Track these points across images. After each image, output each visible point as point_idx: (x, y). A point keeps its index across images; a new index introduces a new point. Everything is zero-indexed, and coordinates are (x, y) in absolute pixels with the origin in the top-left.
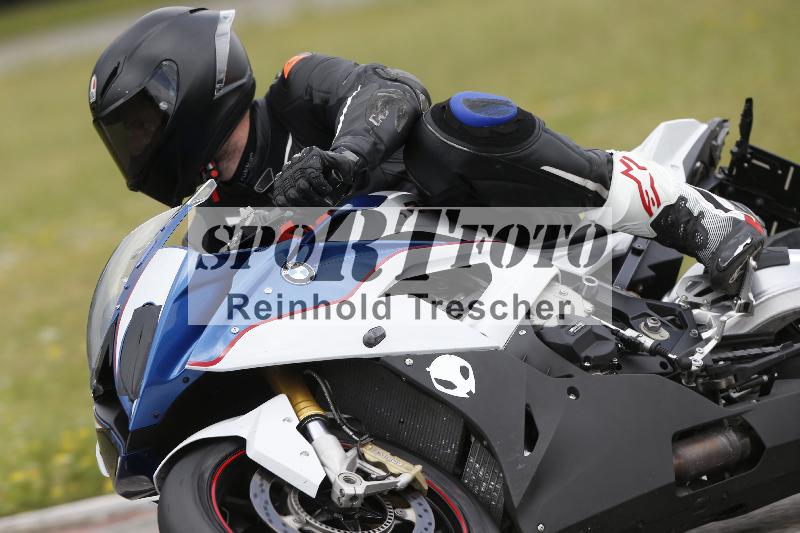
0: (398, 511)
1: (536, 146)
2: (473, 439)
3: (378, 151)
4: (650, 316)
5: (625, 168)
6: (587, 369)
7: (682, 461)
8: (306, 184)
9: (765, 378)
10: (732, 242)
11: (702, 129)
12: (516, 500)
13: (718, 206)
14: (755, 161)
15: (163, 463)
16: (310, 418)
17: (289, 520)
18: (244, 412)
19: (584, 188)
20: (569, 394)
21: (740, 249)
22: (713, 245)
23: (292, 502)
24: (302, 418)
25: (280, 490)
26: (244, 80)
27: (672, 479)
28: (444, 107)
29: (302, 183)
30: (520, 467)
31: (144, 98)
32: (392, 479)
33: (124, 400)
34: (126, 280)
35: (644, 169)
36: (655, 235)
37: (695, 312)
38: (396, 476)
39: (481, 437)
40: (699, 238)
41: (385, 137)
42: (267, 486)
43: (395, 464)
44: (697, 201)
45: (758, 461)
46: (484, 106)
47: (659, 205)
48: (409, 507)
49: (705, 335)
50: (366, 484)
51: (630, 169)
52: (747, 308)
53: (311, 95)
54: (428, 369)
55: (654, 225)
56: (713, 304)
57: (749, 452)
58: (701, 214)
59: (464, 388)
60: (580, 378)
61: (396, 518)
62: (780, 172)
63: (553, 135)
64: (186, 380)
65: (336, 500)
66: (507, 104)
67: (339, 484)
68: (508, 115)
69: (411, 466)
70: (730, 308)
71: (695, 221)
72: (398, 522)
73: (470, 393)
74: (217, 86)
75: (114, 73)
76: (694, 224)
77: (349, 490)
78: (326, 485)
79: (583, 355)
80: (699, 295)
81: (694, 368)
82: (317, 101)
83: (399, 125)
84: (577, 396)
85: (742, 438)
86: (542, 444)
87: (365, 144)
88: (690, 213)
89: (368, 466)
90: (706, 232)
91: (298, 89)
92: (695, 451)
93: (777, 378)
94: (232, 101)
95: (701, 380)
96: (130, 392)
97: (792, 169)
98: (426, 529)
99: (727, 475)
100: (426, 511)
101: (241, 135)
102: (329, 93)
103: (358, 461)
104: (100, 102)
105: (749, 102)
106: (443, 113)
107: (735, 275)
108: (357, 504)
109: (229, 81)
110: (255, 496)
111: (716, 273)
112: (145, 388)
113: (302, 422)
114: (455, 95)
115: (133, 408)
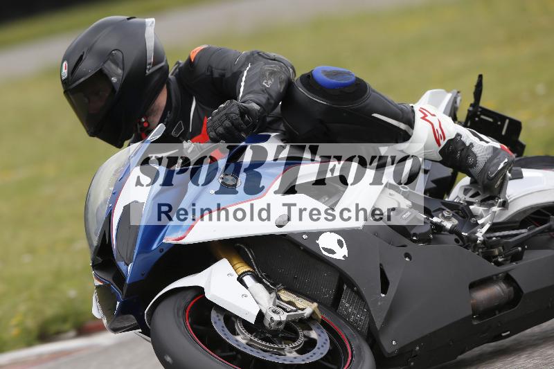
0: (306, 332)
1: (368, 101)
2: (345, 287)
3: (270, 104)
4: (444, 210)
5: (423, 115)
6: (414, 241)
7: (474, 301)
8: (230, 123)
9: (520, 249)
10: (495, 161)
11: (449, 96)
12: (378, 325)
13: (481, 139)
14: (482, 117)
15: (151, 303)
16: (245, 274)
17: (239, 338)
18: (200, 271)
19: (398, 128)
20: (406, 257)
21: (502, 165)
22: (481, 164)
23: (239, 327)
24: (240, 273)
25: (230, 319)
26: (163, 64)
27: (471, 313)
28: (309, 76)
29: (227, 123)
30: (379, 304)
31: (101, 75)
32: (300, 312)
33: (121, 265)
34: (112, 189)
35: (434, 115)
36: (441, 158)
37: (471, 207)
38: (303, 309)
39: (352, 285)
40: (471, 160)
41: (274, 94)
42: (222, 318)
43: (301, 303)
44: (468, 136)
45: (518, 302)
46: (335, 75)
47: (444, 138)
48: (311, 329)
49: (480, 222)
50: (286, 314)
51: (426, 115)
52: (504, 205)
53: (212, 72)
54: (317, 242)
55: (441, 152)
56: (482, 203)
57: (512, 296)
58: (471, 144)
59: (341, 253)
60: (411, 247)
61: (305, 336)
62: (499, 123)
63: (377, 93)
64: (161, 250)
65: (267, 325)
66: (349, 73)
67: (269, 315)
68: (350, 81)
69: (310, 304)
70: (493, 205)
71: (467, 149)
72: (306, 339)
73: (344, 256)
74: (148, 67)
75: (81, 59)
76: (467, 151)
77: (276, 318)
78: (261, 316)
79: (412, 232)
80: (472, 196)
81: (478, 242)
82: (216, 75)
83: (280, 88)
84: (410, 259)
85: (508, 287)
86: (392, 289)
87: (263, 99)
88: (464, 144)
89: (284, 304)
90: (475, 156)
91: (202, 68)
92: (482, 295)
93: (526, 249)
94: (157, 77)
95: (480, 250)
96: (125, 259)
97: (507, 121)
98: (325, 343)
99: (497, 312)
100: (322, 332)
101: (162, 99)
102: (224, 70)
103: (277, 301)
104: (70, 78)
105: (481, 77)
106: (308, 80)
107: (499, 183)
108: (281, 327)
109: (155, 64)
110: (215, 323)
111: (486, 181)
112: (137, 254)
113: (239, 276)
114: (316, 68)
115: (128, 269)
